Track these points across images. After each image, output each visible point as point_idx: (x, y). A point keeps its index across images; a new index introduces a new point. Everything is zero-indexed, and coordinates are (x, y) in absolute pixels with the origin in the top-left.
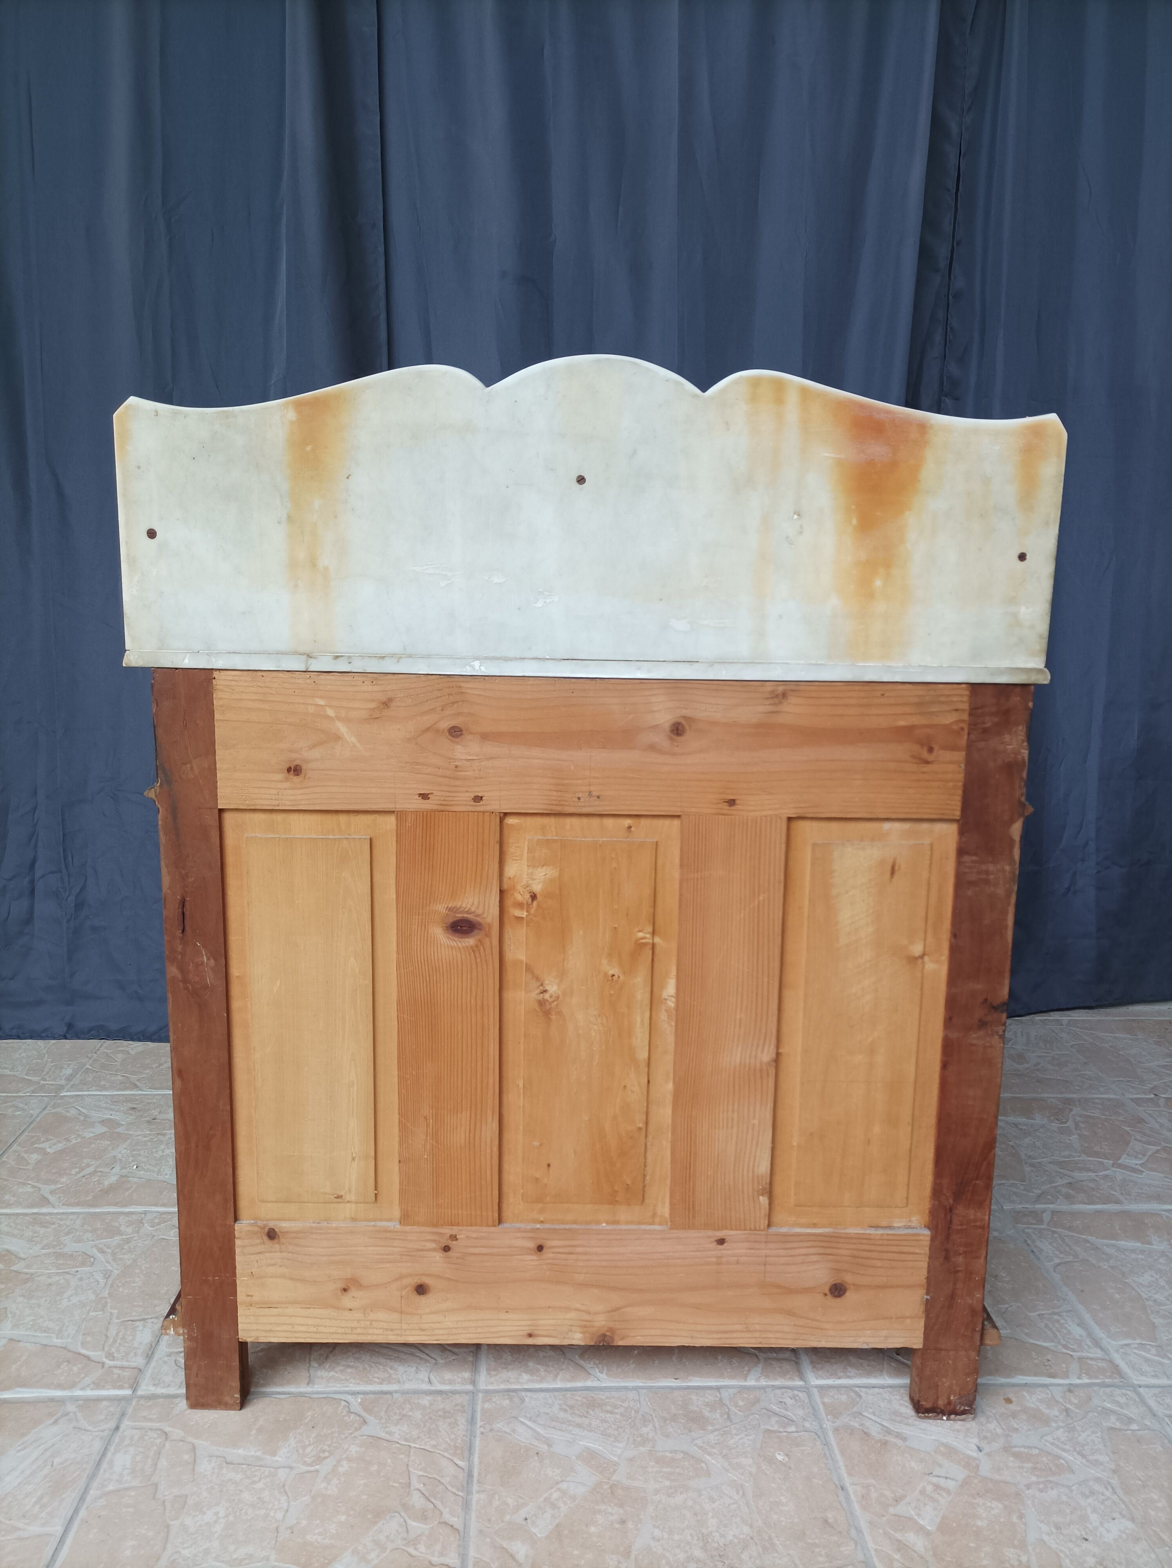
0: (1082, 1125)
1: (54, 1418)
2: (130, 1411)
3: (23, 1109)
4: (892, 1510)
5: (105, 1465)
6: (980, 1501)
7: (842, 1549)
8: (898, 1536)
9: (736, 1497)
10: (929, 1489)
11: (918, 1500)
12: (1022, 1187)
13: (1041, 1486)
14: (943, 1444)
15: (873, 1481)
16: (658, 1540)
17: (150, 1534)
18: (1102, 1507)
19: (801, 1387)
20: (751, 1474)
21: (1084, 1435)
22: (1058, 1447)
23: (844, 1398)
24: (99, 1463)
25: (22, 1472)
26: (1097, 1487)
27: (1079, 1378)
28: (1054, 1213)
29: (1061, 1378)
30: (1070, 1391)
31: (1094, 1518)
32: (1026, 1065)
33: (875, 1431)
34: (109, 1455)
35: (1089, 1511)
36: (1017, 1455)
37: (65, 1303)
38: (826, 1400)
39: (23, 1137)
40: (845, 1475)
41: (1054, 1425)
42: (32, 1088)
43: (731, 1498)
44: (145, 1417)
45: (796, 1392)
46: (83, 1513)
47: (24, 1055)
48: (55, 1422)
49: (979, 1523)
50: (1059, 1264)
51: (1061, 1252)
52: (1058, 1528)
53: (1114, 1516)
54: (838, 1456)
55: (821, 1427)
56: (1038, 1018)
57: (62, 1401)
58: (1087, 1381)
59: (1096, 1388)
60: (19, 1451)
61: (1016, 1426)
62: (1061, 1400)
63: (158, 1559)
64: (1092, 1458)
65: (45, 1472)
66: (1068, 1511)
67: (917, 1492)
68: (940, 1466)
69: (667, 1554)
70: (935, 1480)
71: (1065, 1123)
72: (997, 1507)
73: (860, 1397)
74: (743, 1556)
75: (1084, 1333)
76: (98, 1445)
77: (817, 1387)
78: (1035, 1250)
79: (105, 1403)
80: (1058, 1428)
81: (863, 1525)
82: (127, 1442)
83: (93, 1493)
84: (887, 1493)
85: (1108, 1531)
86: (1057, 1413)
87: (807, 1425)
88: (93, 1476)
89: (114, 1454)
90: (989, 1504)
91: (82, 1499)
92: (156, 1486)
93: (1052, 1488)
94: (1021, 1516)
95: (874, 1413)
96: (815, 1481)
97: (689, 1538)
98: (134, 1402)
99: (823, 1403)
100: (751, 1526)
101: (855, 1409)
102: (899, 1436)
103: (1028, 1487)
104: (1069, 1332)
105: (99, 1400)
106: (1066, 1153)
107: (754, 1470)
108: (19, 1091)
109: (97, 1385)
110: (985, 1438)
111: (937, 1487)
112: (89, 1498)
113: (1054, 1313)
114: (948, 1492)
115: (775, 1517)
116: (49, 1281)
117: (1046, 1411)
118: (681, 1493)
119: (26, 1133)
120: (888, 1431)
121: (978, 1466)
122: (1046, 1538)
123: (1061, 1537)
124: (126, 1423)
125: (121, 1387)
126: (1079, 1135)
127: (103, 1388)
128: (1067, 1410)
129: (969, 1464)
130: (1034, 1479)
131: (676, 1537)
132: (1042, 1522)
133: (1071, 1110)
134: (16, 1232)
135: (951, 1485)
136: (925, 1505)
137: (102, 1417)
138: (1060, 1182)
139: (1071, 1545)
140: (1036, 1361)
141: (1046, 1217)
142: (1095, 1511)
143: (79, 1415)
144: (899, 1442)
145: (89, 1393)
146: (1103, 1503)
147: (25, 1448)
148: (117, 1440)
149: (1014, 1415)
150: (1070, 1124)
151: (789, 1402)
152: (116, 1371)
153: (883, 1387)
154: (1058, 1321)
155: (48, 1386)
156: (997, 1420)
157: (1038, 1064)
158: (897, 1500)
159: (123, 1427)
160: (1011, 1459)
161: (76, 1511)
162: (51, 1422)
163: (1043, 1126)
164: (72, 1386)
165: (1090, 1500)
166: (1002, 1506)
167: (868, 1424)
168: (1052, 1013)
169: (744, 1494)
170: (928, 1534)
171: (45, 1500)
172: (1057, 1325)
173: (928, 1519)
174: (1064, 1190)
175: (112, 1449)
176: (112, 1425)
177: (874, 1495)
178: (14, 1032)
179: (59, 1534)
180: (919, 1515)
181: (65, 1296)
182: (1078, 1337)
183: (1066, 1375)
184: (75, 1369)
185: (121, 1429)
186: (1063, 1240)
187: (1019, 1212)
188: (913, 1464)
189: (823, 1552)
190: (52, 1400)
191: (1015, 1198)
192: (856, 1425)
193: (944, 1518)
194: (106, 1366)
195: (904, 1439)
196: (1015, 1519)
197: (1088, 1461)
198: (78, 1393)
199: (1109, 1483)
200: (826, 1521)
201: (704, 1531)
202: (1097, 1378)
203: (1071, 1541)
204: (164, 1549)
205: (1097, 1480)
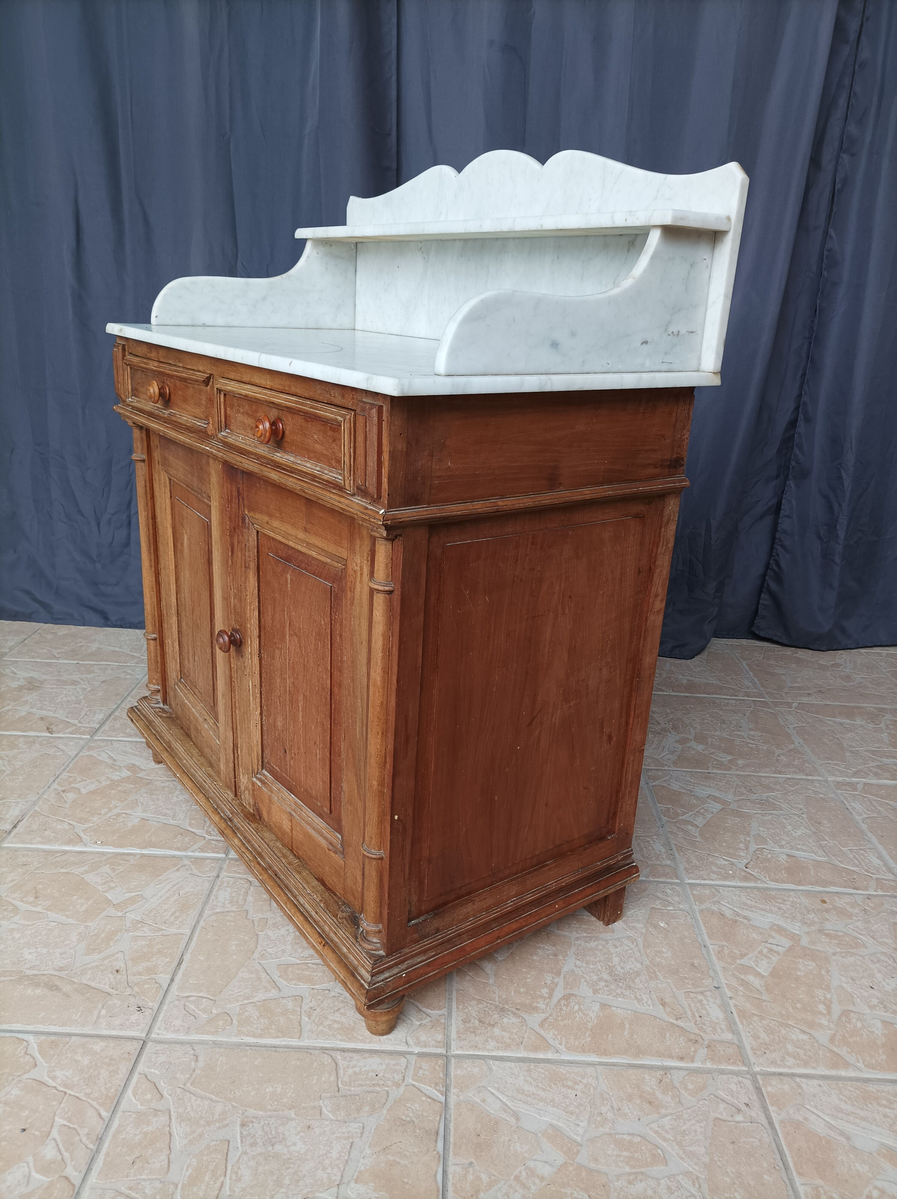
0: (892, 727)
1: (177, 868)
2: (225, 866)
3: (130, 674)
4: (738, 961)
5: (212, 897)
6: (800, 960)
7: (704, 982)
8: (742, 977)
9: (632, 946)
10: (765, 951)
11: (757, 957)
12: (843, 766)
13: (843, 955)
14: (776, 925)
15: (726, 944)
16: (580, 968)
17: (246, 938)
18: (885, 970)
19: (677, 883)
20: (642, 933)
21: (876, 926)
22: (857, 932)
23: (707, 892)
24: (209, 895)
25: (161, 897)
26: (882, 958)
27: (875, 891)
28: (865, 784)
29: (862, 890)
30: (869, 899)
31: (879, 976)
32: (851, 683)
33: (728, 913)
34: (214, 892)
35: (876, 971)
36: (828, 935)
37: (175, 799)
38: (695, 892)
39: (134, 692)
40: (707, 939)
41: (855, 918)
42: (135, 661)
43: (628, 946)
44: (235, 871)
45: (674, 886)
46: (202, 923)
47: (127, 638)
48: (178, 870)
49: (799, 973)
50: (867, 818)
51: (868, 810)
52: (853, 979)
53: (893, 976)
54: (703, 927)
55: (691, 908)
56: (863, 651)
57: (180, 858)
58: (882, 893)
59: (887, 898)
60: (157, 885)
61: (828, 917)
62: (861, 903)
63: (253, 953)
64: (880, 940)
65: (175, 898)
66: (861, 970)
67: (756, 952)
68: (773, 938)
69: (585, 976)
70: (769, 946)
71: (879, 725)
72: (812, 965)
73: (719, 892)
74: (636, 981)
75: (881, 863)
76: (207, 885)
77: (688, 884)
78: (849, 808)
79: (208, 861)
80: (859, 920)
81: (718, 969)
82: (225, 885)
83: (207, 912)
84: (736, 951)
85: (888, 984)
86: (858, 912)
87: (681, 906)
88: (205, 903)
89: (217, 891)
90: (806, 963)
91: (200, 915)
92: (247, 911)
93: (851, 956)
94: (828, 971)
95: (728, 903)
96: (686, 940)
97: (600, 967)
98: (227, 862)
99: (693, 894)
100: (642, 964)
101: (715, 899)
102: (745, 917)
103: (834, 954)
104: (871, 862)
105: (204, 859)
106: (876, 745)
107: (644, 931)
108: (127, 663)
109: (202, 850)
110: (806, 923)
111: (771, 950)
112: (205, 915)
113: (861, 850)
114: (778, 953)
115: (658, 960)
116: (163, 785)
117: (850, 910)
118: (595, 941)
119: (135, 690)
120: (738, 915)
121: (799, 939)
122: (844, 985)
123: (855, 985)
124: (223, 874)
125: (218, 852)
126: (889, 733)
127: (206, 852)
128: (865, 910)
129: (793, 937)
130: (839, 950)
131: (591, 966)
132: (842, 975)
133: (884, 716)
134: (137, 753)
135: (781, 950)
136: (762, 960)
137: (207, 869)
138: (872, 764)
139: (862, 991)
140: (846, 879)
141: (860, 787)
142: (880, 971)
143: (192, 867)
144: (745, 921)
145: (198, 854)
146: (886, 967)
147: (160, 883)
148: (219, 883)
149: (827, 911)
150: (883, 725)
151: (669, 891)
152: (213, 842)
153: (735, 887)
154: (863, 855)
155: (170, 848)
156: (814, 912)
157: (862, 683)
158: (742, 956)
159: (221, 876)
160: (824, 937)
161: (198, 922)
162: (175, 869)
163: (862, 726)
164: (186, 849)
165: (877, 965)
166: (815, 965)
167: (724, 909)
168: (875, 648)
169: (637, 945)
170: (763, 977)
171: (177, 914)
172: (862, 857)
173: (764, 968)
174: (874, 770)
175: (216, 888)
176: (215, 874)
177: (726, 952)
178: (119, 623)
179: (189, 935)
180: (757, 965)
181: (175, 794)
182: (877, 865)
183: (866, 889)
184: (186, 839)
185: (221, 877)
186: (871, 803)
187: (839, 782)
188: (754, 935)
189: (691, 983)
190: (174, 857)
191: (837, 773)
192: (716, 909)
193: (774, 968)
194: (207, 839)
195: (749, 920)
196: (823, 972)
197: (877, 941)
198: (191, 854)
199: (891, 956)
200: (693, 965)
201: (611, 965)
202: (888, 892)
203: (862, 988)
204: (256, 947)
205: (883, 953)
